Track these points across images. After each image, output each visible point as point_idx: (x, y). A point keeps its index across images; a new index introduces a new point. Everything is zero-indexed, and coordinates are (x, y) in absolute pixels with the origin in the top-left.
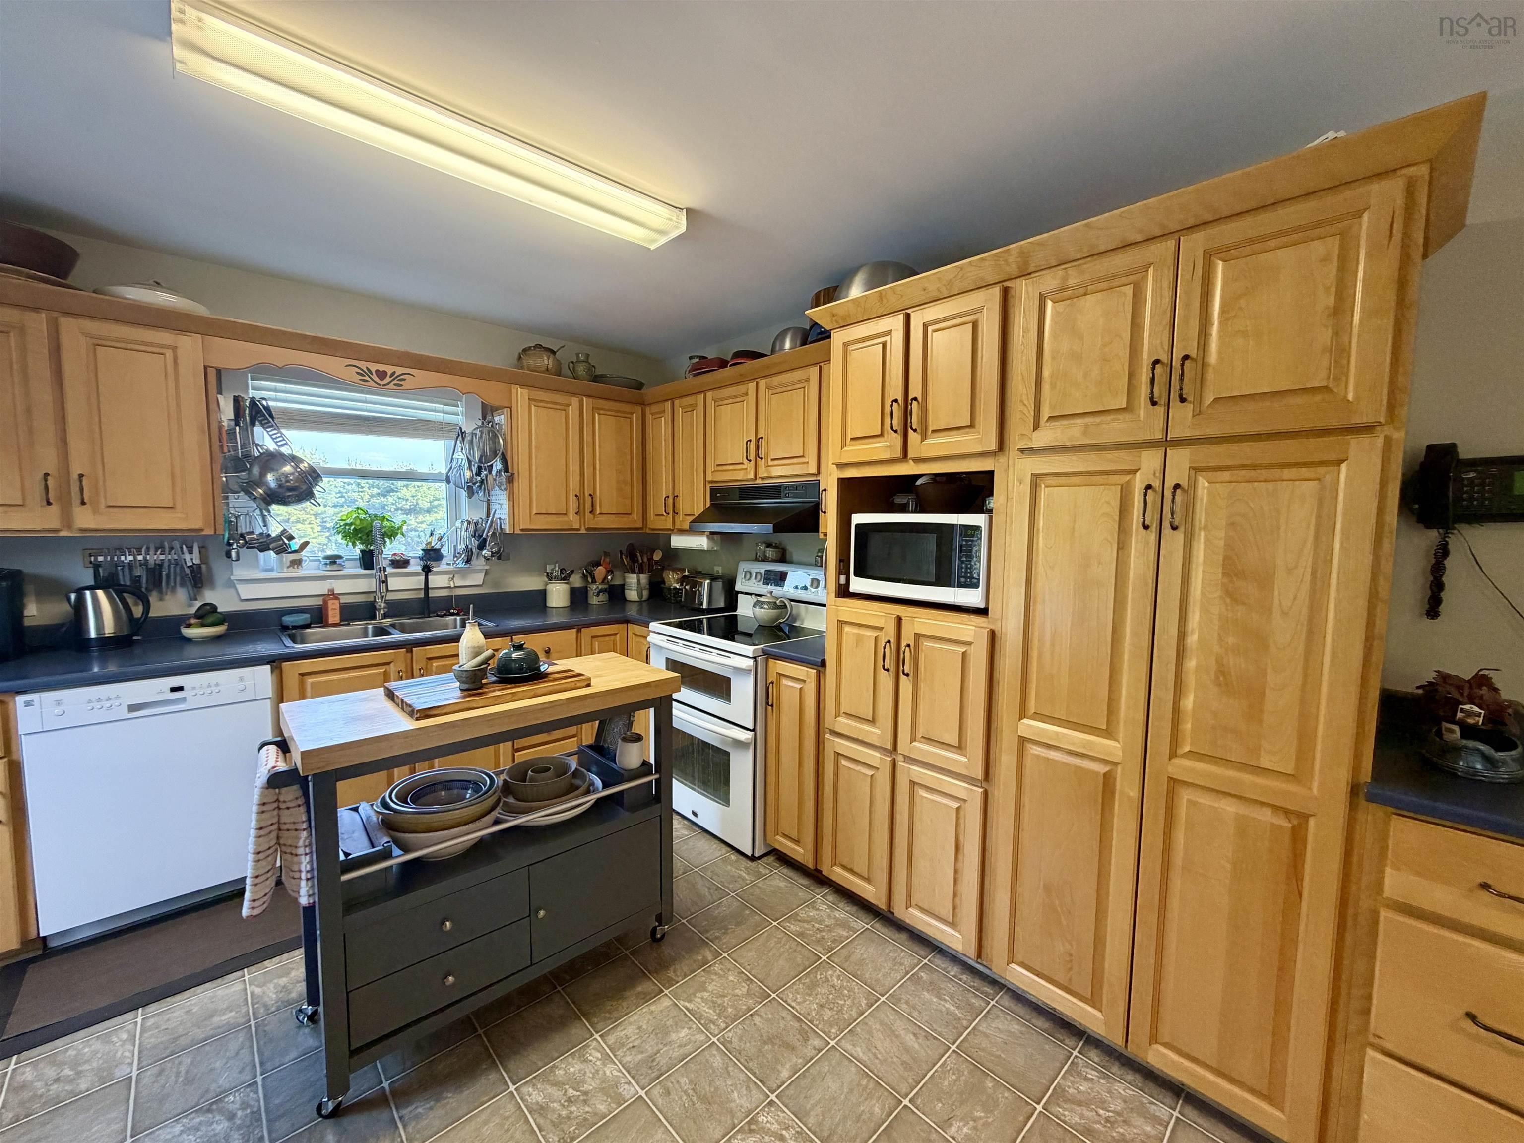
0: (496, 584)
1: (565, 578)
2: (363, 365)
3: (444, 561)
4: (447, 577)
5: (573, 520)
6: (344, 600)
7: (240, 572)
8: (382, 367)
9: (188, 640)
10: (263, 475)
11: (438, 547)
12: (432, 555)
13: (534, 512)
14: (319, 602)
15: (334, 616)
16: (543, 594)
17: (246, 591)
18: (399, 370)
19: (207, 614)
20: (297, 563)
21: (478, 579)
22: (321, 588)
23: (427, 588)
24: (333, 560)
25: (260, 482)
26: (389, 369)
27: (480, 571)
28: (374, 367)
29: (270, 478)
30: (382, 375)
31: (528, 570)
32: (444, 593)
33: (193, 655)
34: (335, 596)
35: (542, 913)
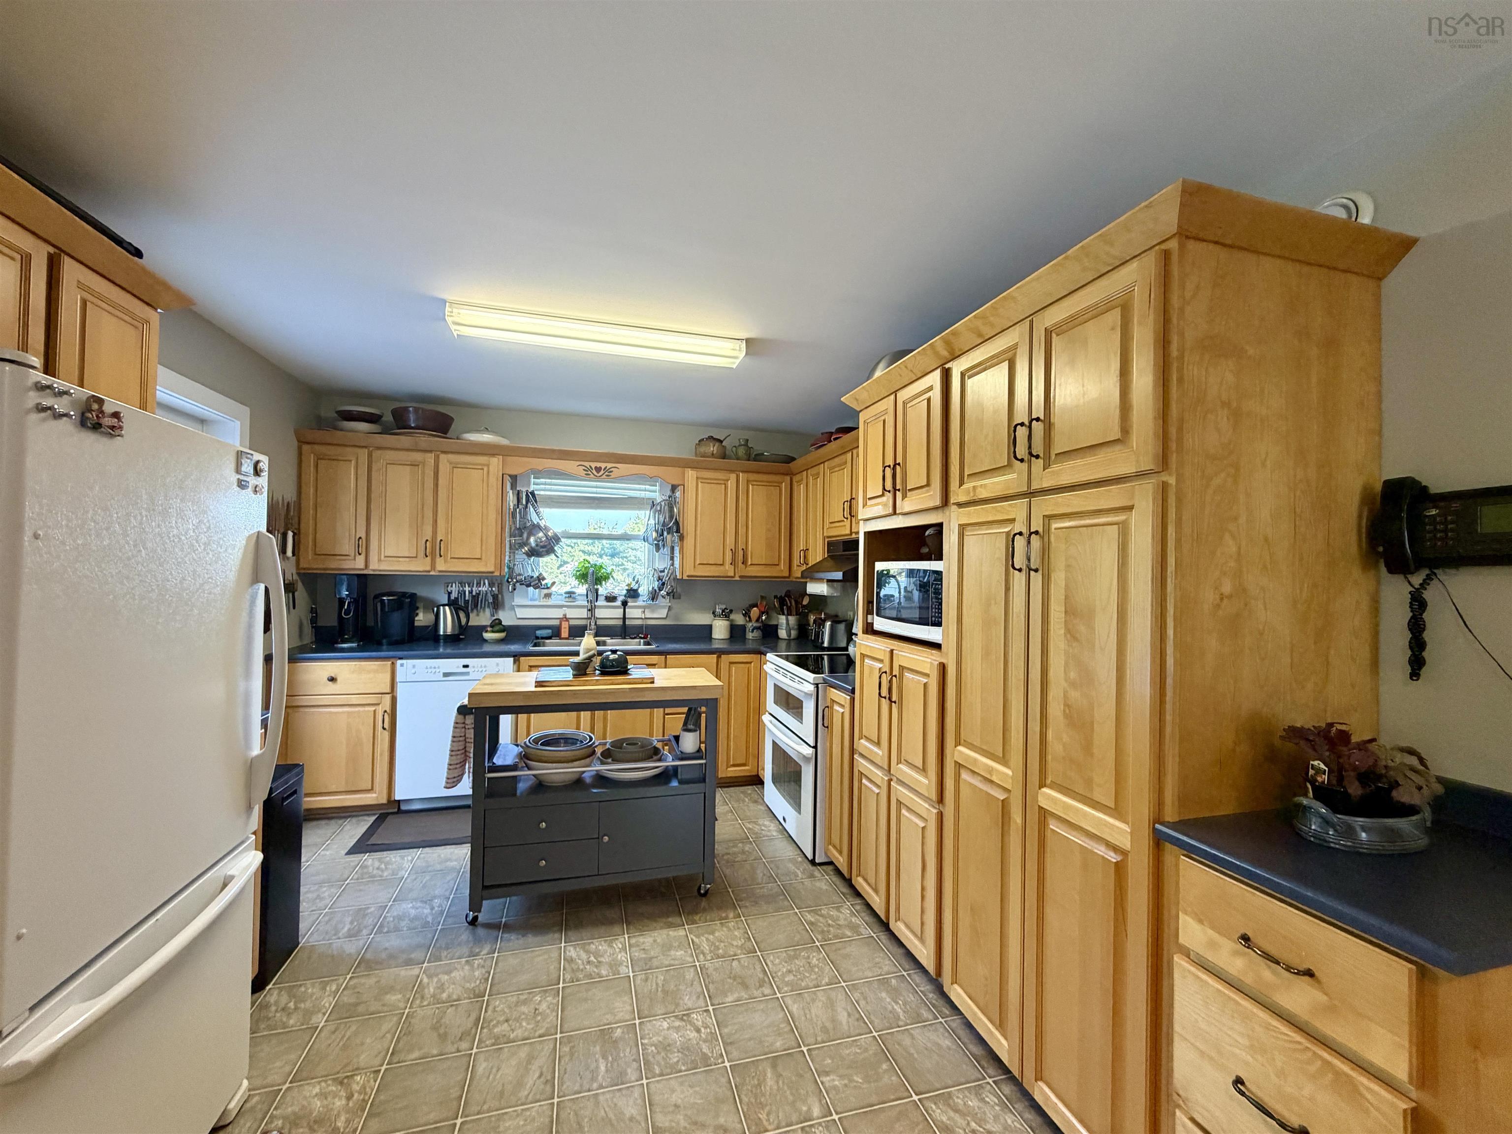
0: (676, 618)
1: (726, 614)
2: (587, 464)
3: (641, 598)
4: (640, 610)
5: (729, 570)
6: (572, 622)
7: (518, 601)
8: (598, 465)
9: (485, 641)
10: (528, 538)
11: (635, 588)
12: (633, 593)
13: (698, 562)
14: (557, 623)
15: (565, 633)
16: (710, 627)
17: (521, 613)
18: (609, 465)
19: (496, 625)
20: (548, 596)
21: (663, 613)
22: (558, 613)
23: (624, 618)
24: (570, 594)
25: (526, 543)
26: (603, 465)
27: (664, 607)
28: (593, 465)
29: (532, 540)
30: (598, 469)
31: (702, 609)
32: (639, 622)
33: (487, 648)
34: (565, 618)
35: (606, 838)
